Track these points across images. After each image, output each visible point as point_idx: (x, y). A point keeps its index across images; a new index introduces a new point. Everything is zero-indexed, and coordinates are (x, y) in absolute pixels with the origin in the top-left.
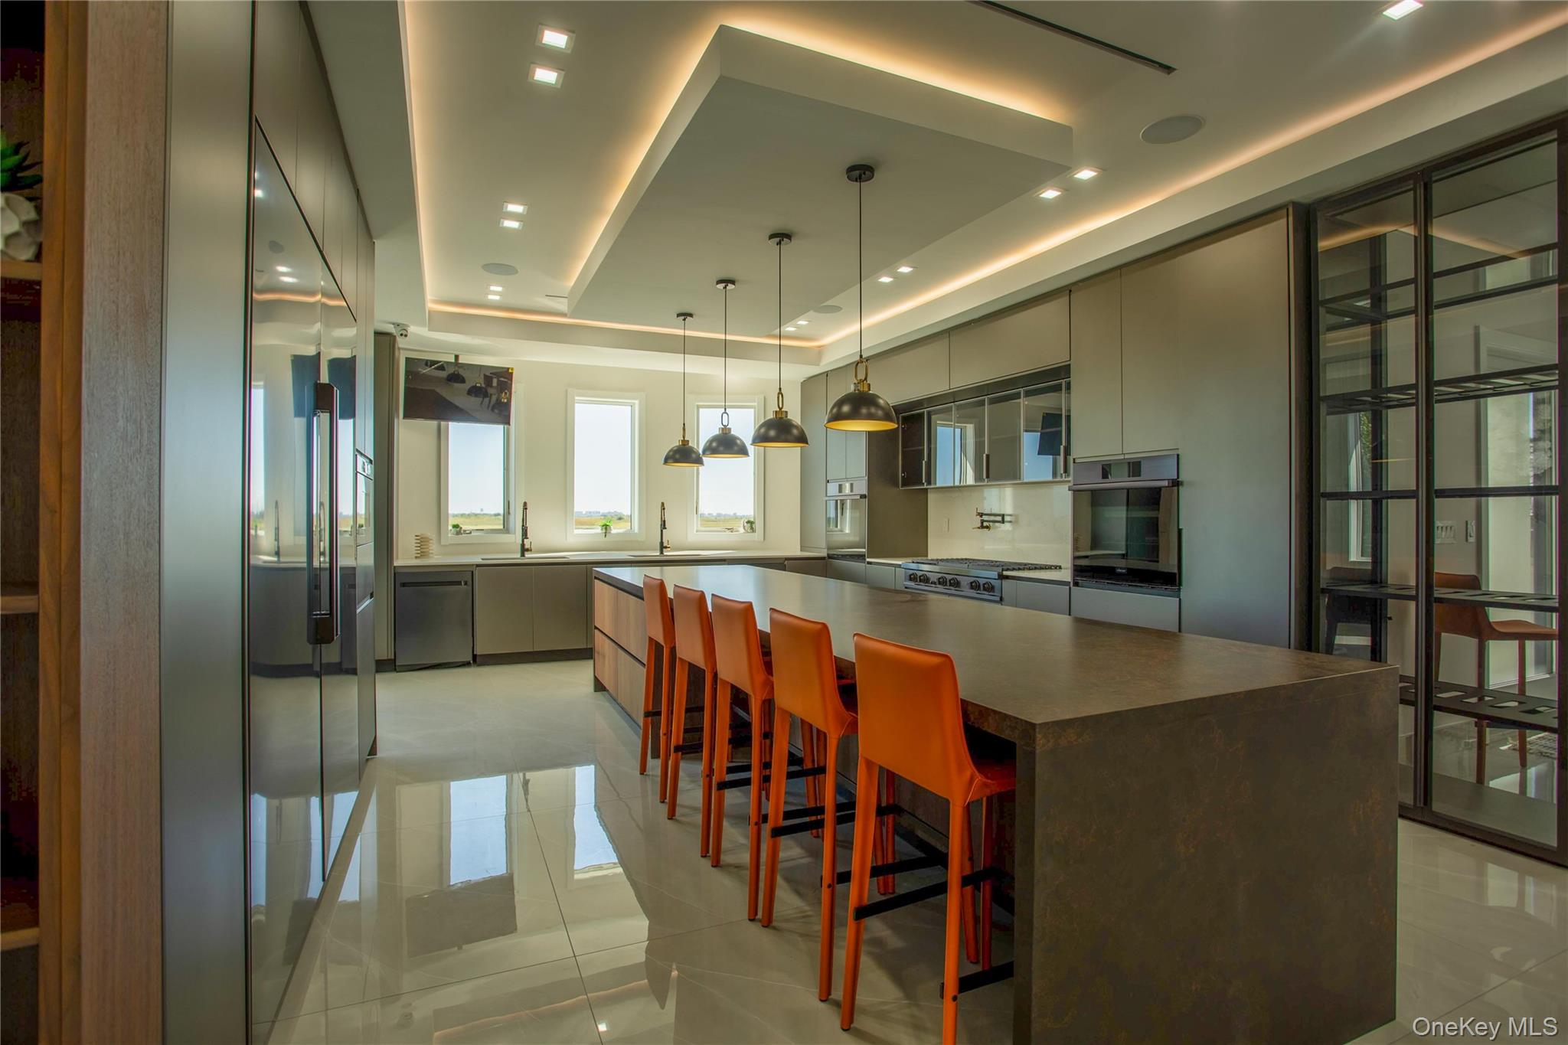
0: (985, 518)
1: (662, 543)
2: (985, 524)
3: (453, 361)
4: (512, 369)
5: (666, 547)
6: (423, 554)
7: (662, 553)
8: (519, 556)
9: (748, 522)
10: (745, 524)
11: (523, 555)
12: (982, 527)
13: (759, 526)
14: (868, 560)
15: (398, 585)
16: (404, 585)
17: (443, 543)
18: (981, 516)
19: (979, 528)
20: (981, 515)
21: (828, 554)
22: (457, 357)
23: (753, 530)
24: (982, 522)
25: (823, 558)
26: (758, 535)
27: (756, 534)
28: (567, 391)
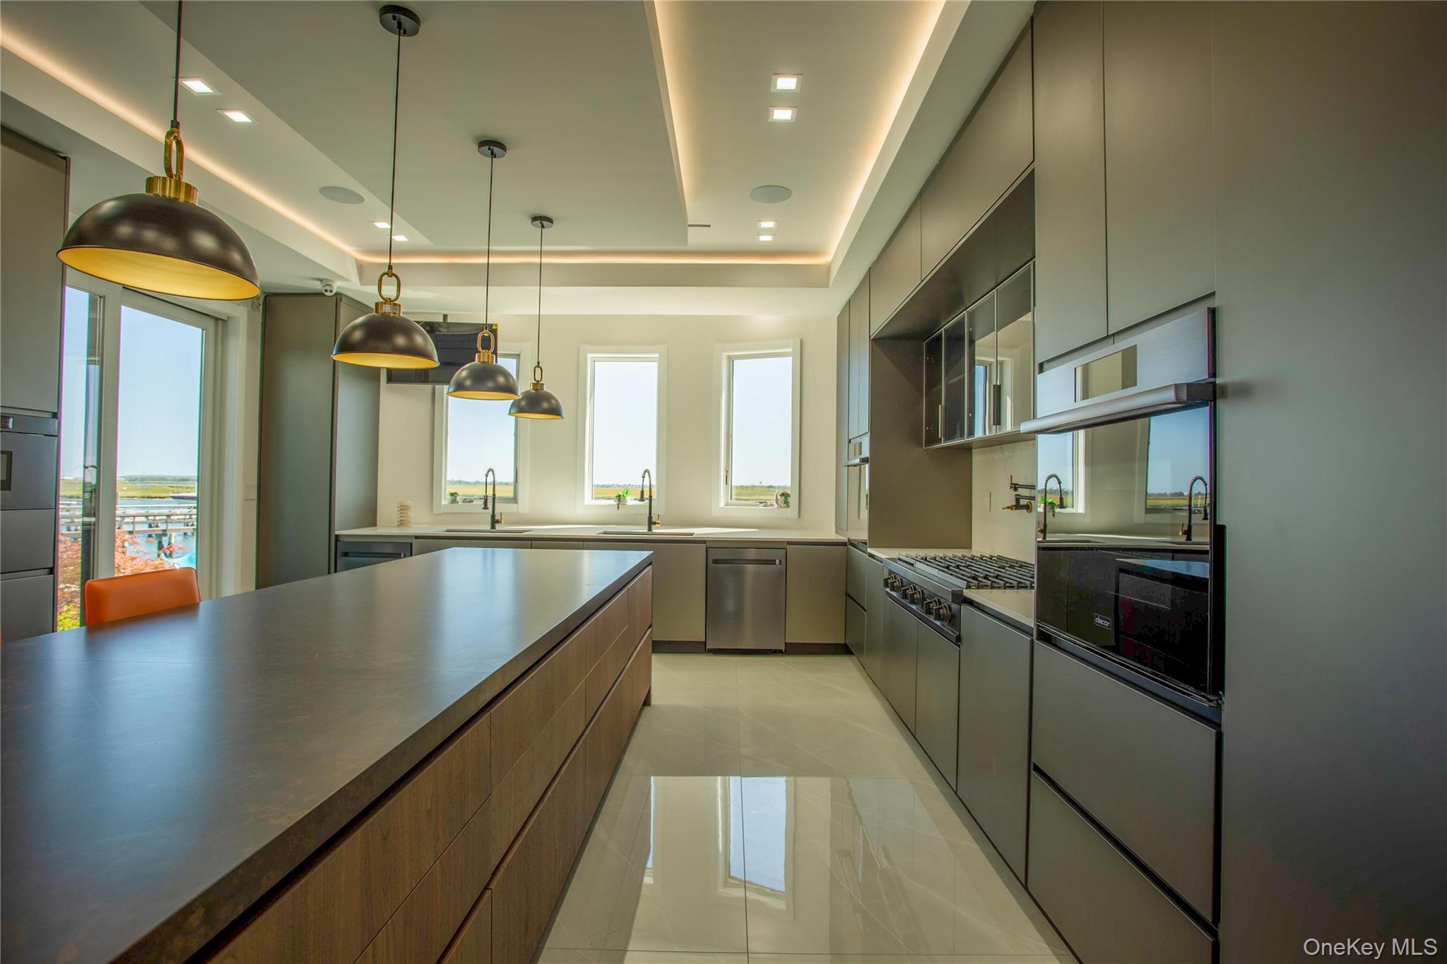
0: (1022, 492)
1: (650, 518)
2: (1023, 502)
3: (442, 321)
4: (496, 325)
5: (655, 523)
6: (402, 523)
7: (650, 529)
8: (488, 527)
9: (783, 495)
10: (779, 497)
11: (493, 527)
12: (1018, 506)
13: (793, 500)
14: (870, 550)
15: (339, 554)
16: (346, 554)
17: (434, 512)
18: (1016, 489)
19: (1011, 508)
20: (1015, 487)
21: (849, 539)
22: (445, 317)
23: (786, 502)
24: (1017, 500)
25: (844, 544)
26: (791, 512)
27: (790, 510)
28: (579, 348)
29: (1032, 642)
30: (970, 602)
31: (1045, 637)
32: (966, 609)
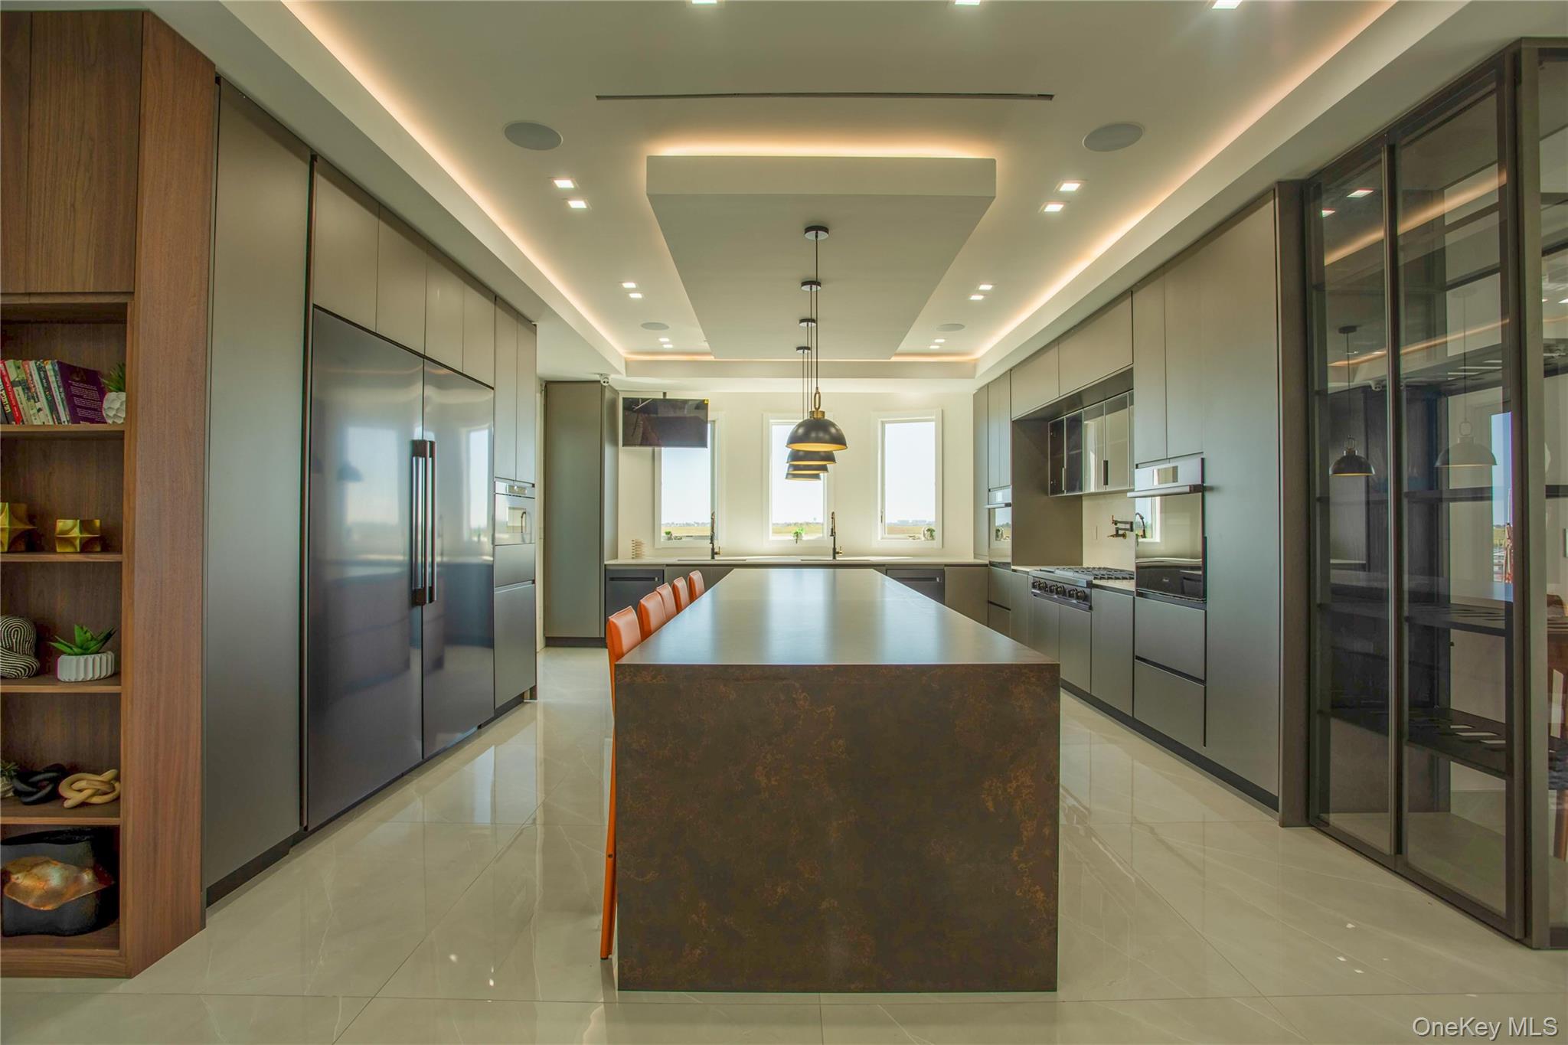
0: (1120, 526)
1: (834, 549)
2: (1121, 532)
3: (662, 397)
4: (707, 400)
5: (838, 553)
6: (637, 556)
7: (834, 558)
8: (710, 558)
9: (929, 530)
10: (926, 532)
11: (713, 558)
12: (1117, 535)
13: (938, 534)
14: (1013, 567)
15: (607, 579)
16: (612, 579)
17: (656, 547)
18: (1116, 524)
19: (1113, 536)
20: (1116, 523)
21: (990, 562)
22: (665, 394)
23: (932, 536)
24: (1117, 530)
25: (986, 565)
26: (936, 543)
27: (935, 541)
28: (762, 415)
29: (1134, 598)
30: (1097, 586)
31: (1140, 594)
32: (1095, 591)
